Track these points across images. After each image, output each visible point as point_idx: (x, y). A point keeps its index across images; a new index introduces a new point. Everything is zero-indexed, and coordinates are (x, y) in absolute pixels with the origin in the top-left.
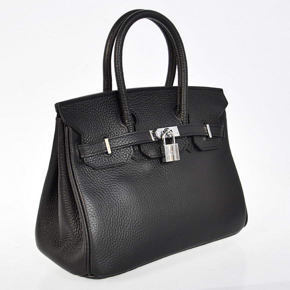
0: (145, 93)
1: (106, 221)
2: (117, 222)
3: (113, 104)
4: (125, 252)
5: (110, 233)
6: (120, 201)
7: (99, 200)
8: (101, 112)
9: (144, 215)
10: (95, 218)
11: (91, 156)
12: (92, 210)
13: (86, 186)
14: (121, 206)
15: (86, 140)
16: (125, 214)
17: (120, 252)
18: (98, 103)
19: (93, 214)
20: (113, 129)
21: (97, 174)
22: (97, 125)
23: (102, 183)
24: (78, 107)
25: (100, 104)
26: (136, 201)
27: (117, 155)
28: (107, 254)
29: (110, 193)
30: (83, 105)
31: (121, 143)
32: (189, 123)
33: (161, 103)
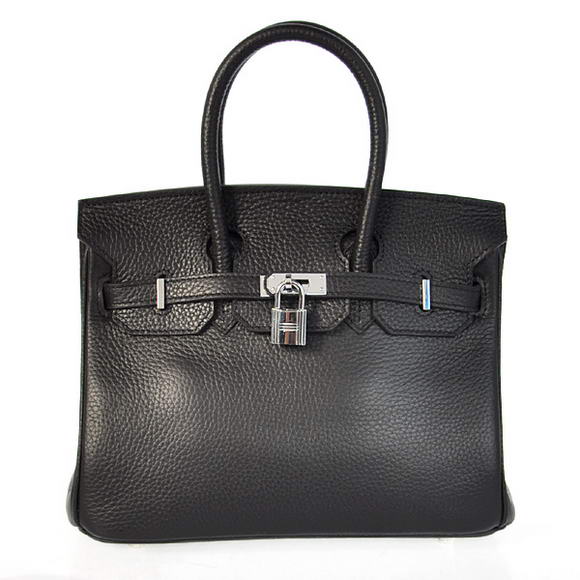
0: (281, 196)
1: (118, 435)
2: (141, 443)
3: (199, 212)
4: (148, 502)
5: (120, 459)
6: (159, 402)
7: (116, 393)
8: (168, 225)
9: (203, 440)
10: (97, 424)
11: (127, 308)
12: (96, 409)
13: (100, 362)
14: (157, 414)
15: (121, 276)
16: (162, 430)
17: (137, 501)
18: (164, 207)
19: (95, 416)
20: (186, 261)
21: (130, 344)
22: (152, 249)
23: (134, 362)
24: (120, 212)
25: (170, 210)
26: (192, 409)
27: (180, 314)
28: (109, 496)
29: (143, 384)
30: (131, 208)
31: (190, 292)
32: (370, 271)
33: (316, 221)
